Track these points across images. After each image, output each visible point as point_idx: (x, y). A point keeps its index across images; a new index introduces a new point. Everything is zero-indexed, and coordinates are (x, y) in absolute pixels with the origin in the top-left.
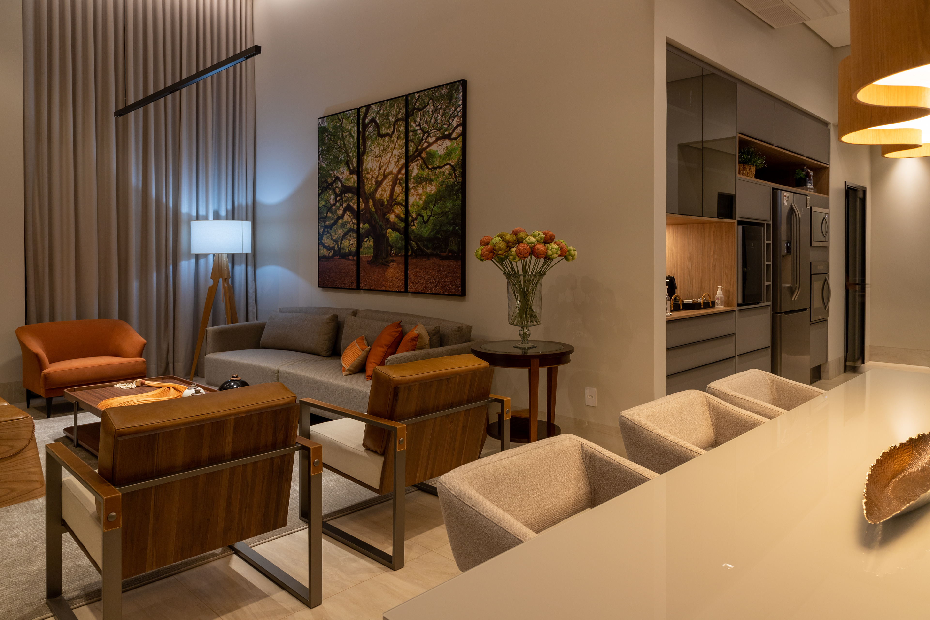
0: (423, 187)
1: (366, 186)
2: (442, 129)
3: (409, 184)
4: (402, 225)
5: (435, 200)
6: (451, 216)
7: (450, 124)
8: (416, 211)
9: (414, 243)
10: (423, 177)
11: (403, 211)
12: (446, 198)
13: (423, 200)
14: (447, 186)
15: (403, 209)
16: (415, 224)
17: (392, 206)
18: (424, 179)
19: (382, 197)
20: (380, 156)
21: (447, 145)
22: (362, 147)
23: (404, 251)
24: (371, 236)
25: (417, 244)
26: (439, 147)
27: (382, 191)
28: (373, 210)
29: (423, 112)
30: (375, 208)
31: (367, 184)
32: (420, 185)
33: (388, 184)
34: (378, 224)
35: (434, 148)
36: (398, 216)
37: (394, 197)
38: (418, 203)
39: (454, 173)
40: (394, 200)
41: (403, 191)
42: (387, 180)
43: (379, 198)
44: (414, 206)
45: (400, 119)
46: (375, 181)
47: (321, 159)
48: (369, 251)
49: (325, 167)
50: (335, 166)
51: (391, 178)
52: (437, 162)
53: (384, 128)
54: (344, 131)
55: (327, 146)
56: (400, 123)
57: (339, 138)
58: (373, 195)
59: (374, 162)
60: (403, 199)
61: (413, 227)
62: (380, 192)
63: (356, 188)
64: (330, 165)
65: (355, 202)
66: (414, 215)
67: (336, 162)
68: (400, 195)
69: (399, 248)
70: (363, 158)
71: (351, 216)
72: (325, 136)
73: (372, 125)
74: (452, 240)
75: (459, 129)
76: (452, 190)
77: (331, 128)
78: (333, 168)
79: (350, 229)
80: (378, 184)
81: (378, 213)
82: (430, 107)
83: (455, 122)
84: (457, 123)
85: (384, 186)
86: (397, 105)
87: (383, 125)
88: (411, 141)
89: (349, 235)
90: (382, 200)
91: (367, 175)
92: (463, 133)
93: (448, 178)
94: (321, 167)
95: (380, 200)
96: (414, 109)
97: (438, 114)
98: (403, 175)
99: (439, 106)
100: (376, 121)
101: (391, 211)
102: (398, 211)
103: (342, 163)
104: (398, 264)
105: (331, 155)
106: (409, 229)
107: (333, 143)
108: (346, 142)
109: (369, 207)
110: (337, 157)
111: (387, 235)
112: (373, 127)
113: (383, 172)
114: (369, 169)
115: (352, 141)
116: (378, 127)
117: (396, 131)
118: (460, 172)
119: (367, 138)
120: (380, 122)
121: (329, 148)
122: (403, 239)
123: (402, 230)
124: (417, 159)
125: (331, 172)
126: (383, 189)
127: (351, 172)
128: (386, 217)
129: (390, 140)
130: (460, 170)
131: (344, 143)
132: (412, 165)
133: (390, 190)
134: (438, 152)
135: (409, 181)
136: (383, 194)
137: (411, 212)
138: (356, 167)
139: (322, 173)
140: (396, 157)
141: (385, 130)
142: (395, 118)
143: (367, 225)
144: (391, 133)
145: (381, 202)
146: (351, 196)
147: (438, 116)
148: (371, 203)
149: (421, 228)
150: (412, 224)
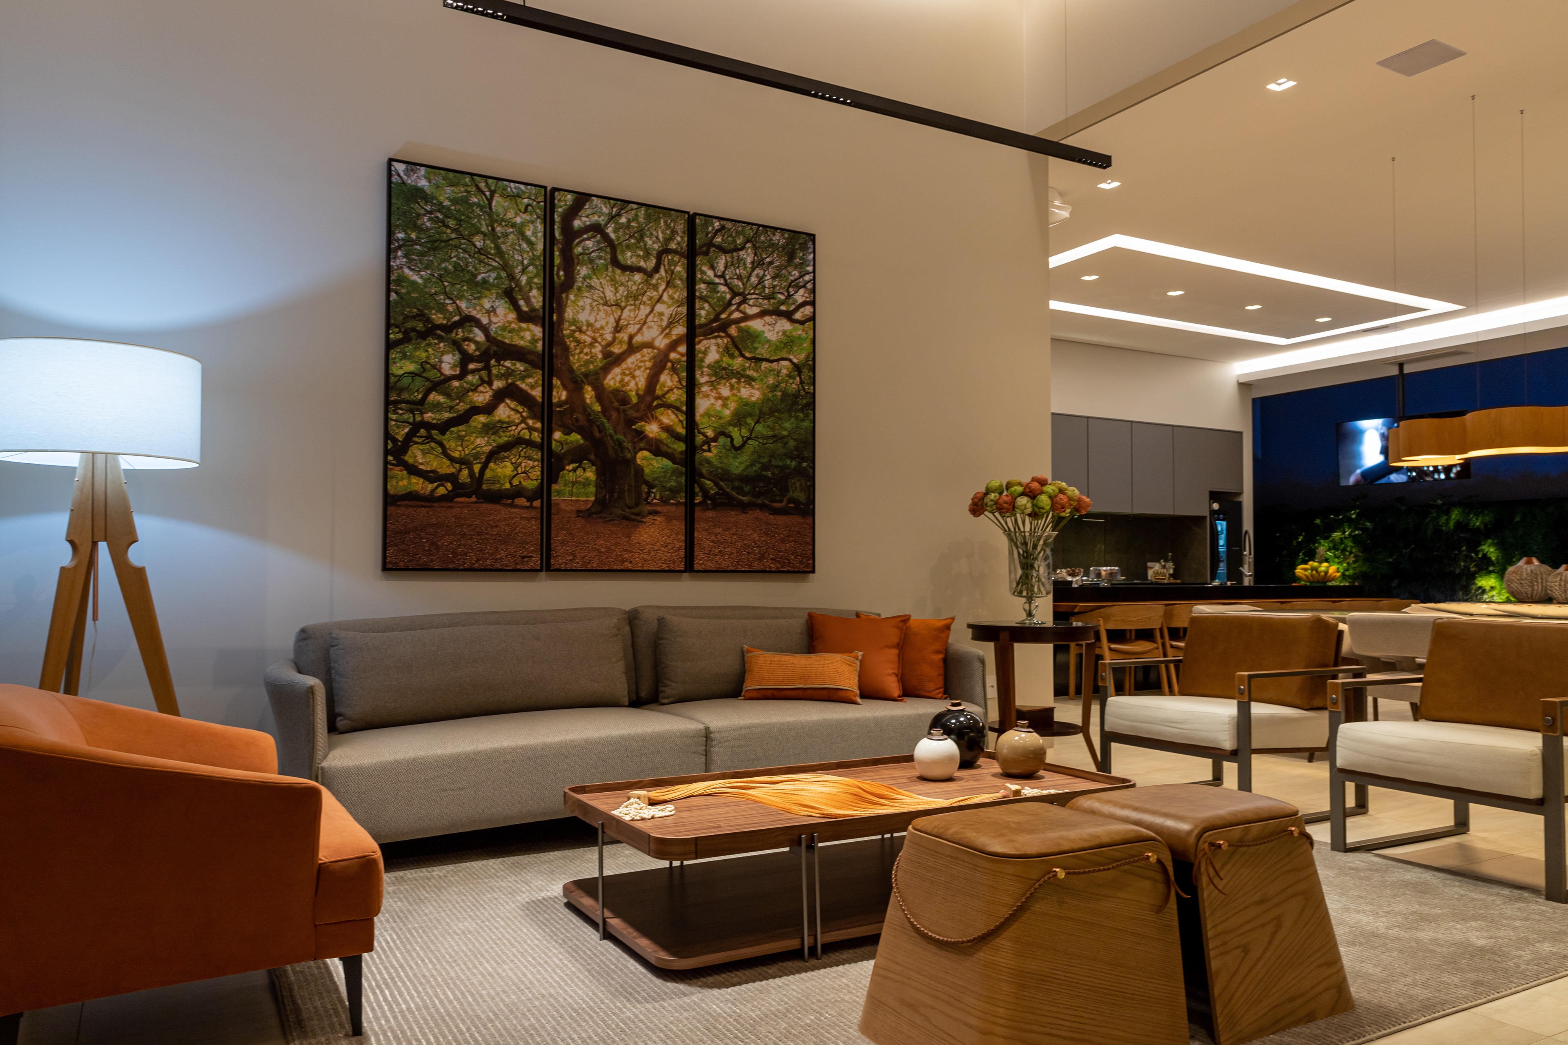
0: (732, 387)
1: (573, 355)
2: (774, 298)
3: (697, 376)
4: (681, 447)
5: (760, 413)
6: (792, 443)
7: (789, 296)
8: (715, 425)
9: (708, 482)
10: (732, 370)
11: (682, 421)
12: (783, 413)
13: (732, 409)
14: (785, 394)
15: (683, 417)
16: (712, 449)
17: (650, 408)
18: (733, 373)
19: (623, 386)
20: (617, 305)
21: (785, 328)
22: (561, 273)
23: (683, 494)
24: (589, 460)
25: (716, 484)
26: (768, 327)
27: (623, 374)
28: (597, 408)
29: (733, 258)
30: (601, 405)
31: (577, 351)
32: (723, 381)
33: (642, 364)
34: (613, 440)
35: (756, 325)
36: (667, 429)
37: (658, 392)
38: (720, 412)
39: (799, 375)
40: (658, 398)
41: (681, 384)
42: (638, 356)
43: (614, 387)
44: (709, 417)
45: (675, 252)
46: (601, 351)
47: (400, 260)
48: (583, 490)
49: (420, 284)
50: (460, 290)
51: (648, 353)
52: (763, 351)
53: (629, 254)
54: (496, 221)
55: (430, 236)
56: (675, 259)
57: (478, 231)
58: (596, 378)
59: (600, 313)
60: (682, 399)
61: (708, 454)
62: (617, 376)
63: (540, 354)
64: (441, 283)
65: (536, 382)
66: (710, 433)
67: (464, 281)
68: (675, 390)
69: (671, 490)
70: (564, 296)
71: (523, 412)
72: (422, 212)
73: (594, 237)
74: (794, 483)
75: (808, 310)
76: (795, 403)
77: (448, 198)
78: (455, 293)
79: (517, 438)
80: (612, 360)
81: (612, 416)
82: (748, 255)
83: (800, 296)
84: (804, 299)
85: (631, 366)
86: (666, 222)
87: (628, 247)
88: (704, 299)
89: (514, 451)
90: (623, 391)
91: (577, 334)
92: (813, 318)
93: (787, 382)
94: (401, 280)
95: (616, 392)
96: (710, 244)
97: (765, 271)
98: (682, 355)
99: (768, 260)
100: (607, 234)
101: (648, 418)
102: (669, 419)
103: (488, 290)
104: (669, 519)
105: (444, 261)
106: (697, 456)
107: (454, 236)
108: (503, 247)
109: (583, 400)
110: (468, 271)
111: (639, 461)
112: (598, 242)
113: (626, 338)
114: (585, 323)
115: (528, 252)
116: (612, 246)
117: (662, 271)
118: (810, 377)
119: (579, 260)
120: (618, 238)
121: (436, 241)
122: (680, 474)
123: (680, 456)
124: (716, 334)
125: (444, 299)
126: (627, 372)
127: (523, 317)
128: (633, 427)
129: (646, 282)
130: (811, 374)
131: (498, 248)
132: (705, 342)
133: (648, 377)
134: (765, 335)
135: (697, 368)
136: (626, 381)
137: (702, 427)
138: (541, 310)
139: (404, 294)
140: (663, 317)
141: (634, 259)
142: (660, 244)
143: (575, 437)
144: (649, 270)
145: (621, 397)
146: (522, 368)
147: (766, 276)
148: (589, 394)
149: (727, 457)
150: (705, 447)
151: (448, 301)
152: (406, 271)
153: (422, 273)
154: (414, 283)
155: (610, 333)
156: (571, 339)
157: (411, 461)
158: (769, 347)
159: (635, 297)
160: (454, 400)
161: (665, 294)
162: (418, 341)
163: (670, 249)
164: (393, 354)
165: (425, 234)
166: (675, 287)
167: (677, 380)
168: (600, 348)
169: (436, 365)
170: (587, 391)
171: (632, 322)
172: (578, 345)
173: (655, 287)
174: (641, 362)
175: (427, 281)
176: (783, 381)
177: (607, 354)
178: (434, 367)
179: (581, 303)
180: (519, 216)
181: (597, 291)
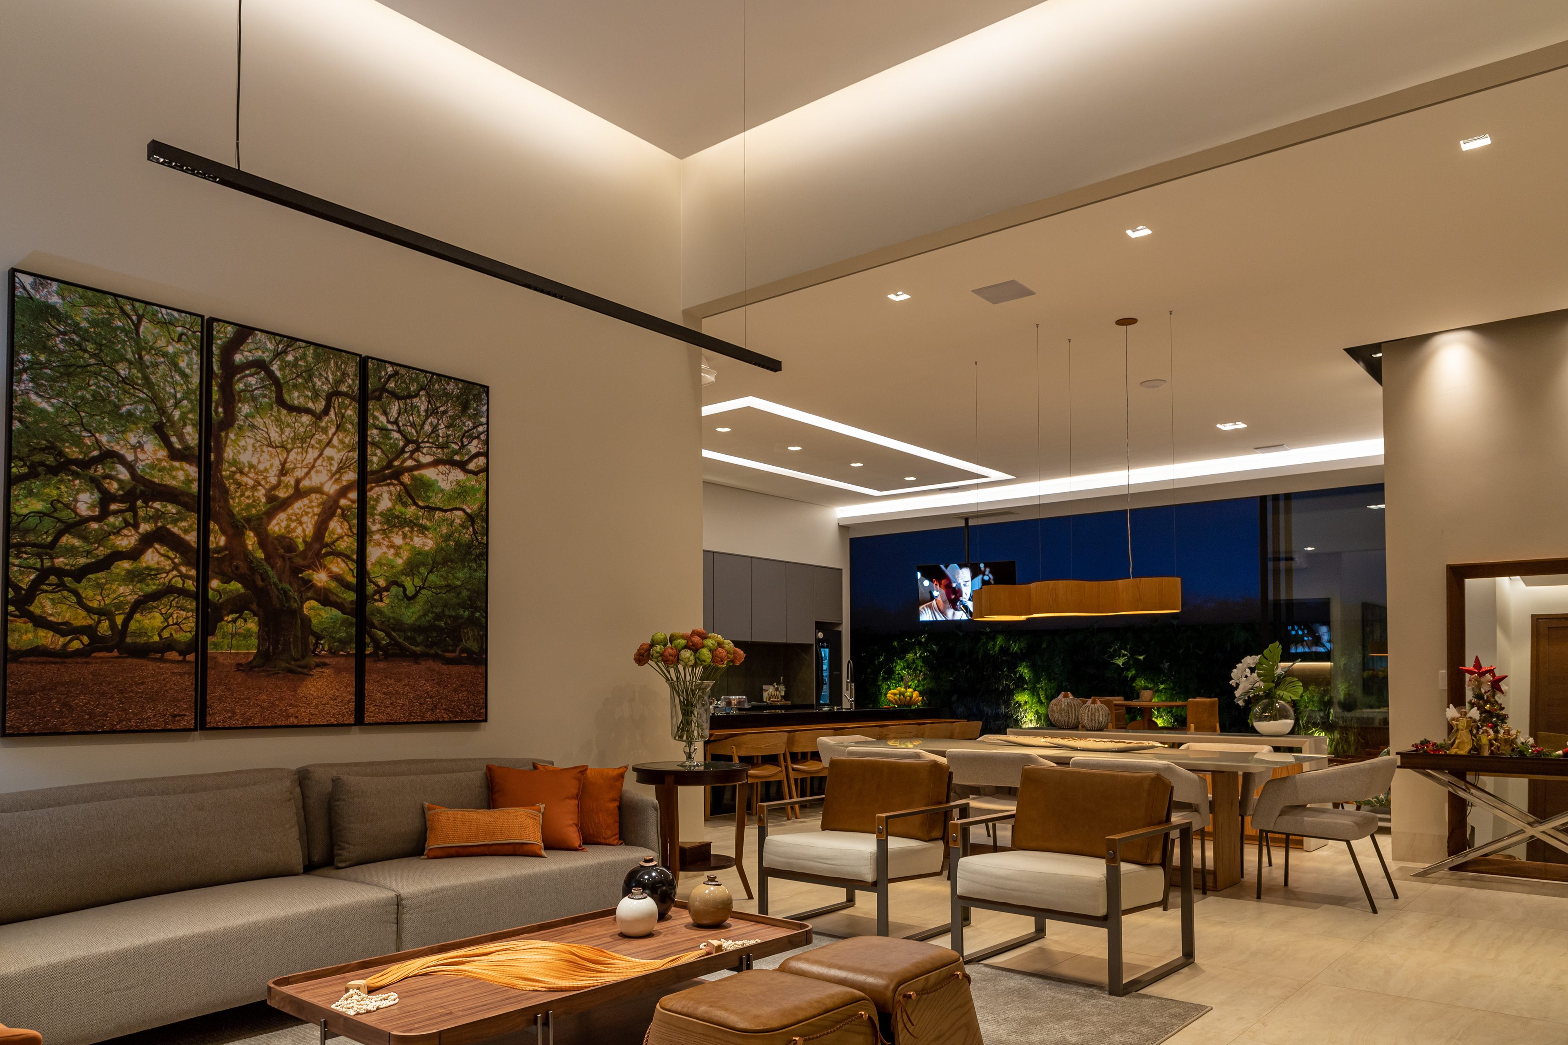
0: (405, 536)
1: (233, 499)
2: (448, 447)
3: (369, 524)
4: (351, 596)
5: (433, 562)
6: (465, 593)
7: (463, 446)
8: (387, 575)
9: (380, 633)
10: (405, 519)
11: (352, 570)
12: (456, 563)
13: (404, 558)
14: (458, 543)
15: (353, 566)
16: (384, 599)
17: (319, 556)
18: (406, 522)
19: (289, 532)
20: (283, 447)
21: (459, 478)
22: (220, 410)
23: (354, 645)
24: (251, 610)
25: (388, 635)
26: (441, 476)
27: (289, 519)
28: (260, 555)
29: (406, 405)
30: (265, 551)
31: (238, 494)
32: (395, 530)
33: (310, 510)
34: (278, 589)
35: (430, 474)
36: (336, 578)
37: (327, 539)
38: (392, 560)
39: (473, 526)
40: (327, 545)
41: (352, 531)
42: (306, 501)
43: (279, 533)
44: (381, 566)
45: (346, 395)
46: (265, 495)
47: (25, 383)
48: (244, 642)
49: (51, 413)
50: (100, 422)
51: (317, 499)
52: (437, 500)
53: (296, 394)
54: (145, 349)
55: (63, 360)
56: (346, 402)
57: (123, 359)
58: (259, 524)
59: (263, 454)
60: (353, 547)
61: (380, 604)
62: (282, 521)
63: (194, 496)
64: (76, 413)
65: (190, 526)
66: (382, 583)
67: (105, 412)
68: (345, 538)
69: (340, 641)
70: (223, 434)
71: (176, 557)
72: (54, 332)
73: (257, 374)
74: (467, 633)
75: (481, 461)
76: (468, 553)
77: (87, 320)
78: (94, 425)
79: (168, 587)
80: (277, 505)
81: (277, 563)
82: (422, 402)
83: (474, 447)
84: (478, 449)
85: (297, 511)
86: (336, 363)
87: (295, 386)
88: (376, 445)
89: (165, 600)
90: (289, 538)
91: (238, 476)
92: (486, 469)
93: (460, 532)
94: (26, 407)
95: (281, 538)
96: (383, 389)
97: (438, 420)
98: (353, 502)
99: (442, 409)
100: (273, 372)
101: (316, 566)
102: (339, 568)
103: (135, 423)
104: (338, 671)
105: (80, 388)
106: (369, 607)
107: (92, 361)
108: (153, 378)
109: (245, 546)
110: (110, 402)
111: (306, 612)
112: (262, 380)
113: (292, 482)
114: (247, 465)
115: (182, 385)
116: (278, 385)
117: (332, 413)
118: (483, 527)
119: (240, 396)
120: (284, 376)
121: (71, 366)
122: (351, 624)
123: (350, 606)
124: (389, 481)
125: (81, 432)
126: (294, 518)
127: (175, 455)
128: (300, 575)
129: (315, 424)
130: (484, 524)
131: (146, 378)
132: (377, 489)
133: (316, 524)
134: (439, 484)
135: (368, 516)
136: (292, 527)
137: (374, 576)
138: (197, 449)
139: (30, 423)
140: (333, 462)
141: (301, 400)
142: (329, 386)
143: (236, 586)
144: (318, 412)
145: (286, 544)
146: (174, 511)
147: (440, 425)
148: (251, 540)
149: (400, 607)
150: (377, 597)
151: (85, 434)
152: (33, 397)
153: (53, 401)
154: (43, 411)
155: (275, 476)
156: (231, 481)
157: (38, 612)
158: (443, 496)
159: (303, 440)
160: (92, 544)
161: (335, 438)
162: (48, 476)
163: (340, 391)
164: (15, 490)
165: (57, 357)
166: (345, 431)
167: (347, 527)
168: (263, 491)
169: (71, 504)
170: (249, 537)
171: (299, 466)
172: (238, 488)
173: (325, 430)
174: (309, 507)
175: (59, 410)
176: (456, 531)
177: (271, 498)
178: (67, 506)
179: (242, 443)
180: (172, 345)
181: (260, 431)
